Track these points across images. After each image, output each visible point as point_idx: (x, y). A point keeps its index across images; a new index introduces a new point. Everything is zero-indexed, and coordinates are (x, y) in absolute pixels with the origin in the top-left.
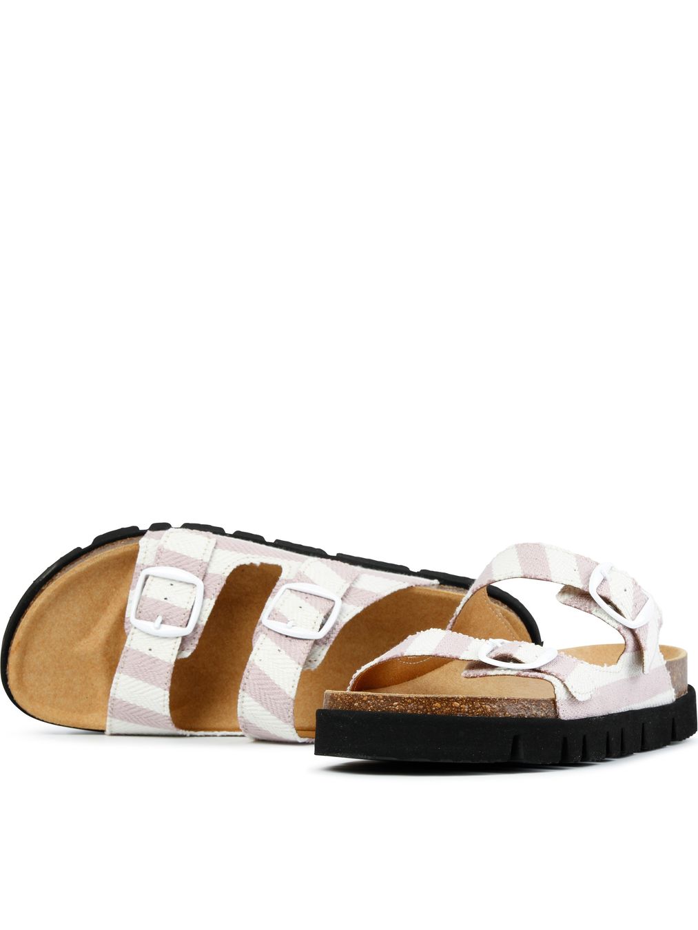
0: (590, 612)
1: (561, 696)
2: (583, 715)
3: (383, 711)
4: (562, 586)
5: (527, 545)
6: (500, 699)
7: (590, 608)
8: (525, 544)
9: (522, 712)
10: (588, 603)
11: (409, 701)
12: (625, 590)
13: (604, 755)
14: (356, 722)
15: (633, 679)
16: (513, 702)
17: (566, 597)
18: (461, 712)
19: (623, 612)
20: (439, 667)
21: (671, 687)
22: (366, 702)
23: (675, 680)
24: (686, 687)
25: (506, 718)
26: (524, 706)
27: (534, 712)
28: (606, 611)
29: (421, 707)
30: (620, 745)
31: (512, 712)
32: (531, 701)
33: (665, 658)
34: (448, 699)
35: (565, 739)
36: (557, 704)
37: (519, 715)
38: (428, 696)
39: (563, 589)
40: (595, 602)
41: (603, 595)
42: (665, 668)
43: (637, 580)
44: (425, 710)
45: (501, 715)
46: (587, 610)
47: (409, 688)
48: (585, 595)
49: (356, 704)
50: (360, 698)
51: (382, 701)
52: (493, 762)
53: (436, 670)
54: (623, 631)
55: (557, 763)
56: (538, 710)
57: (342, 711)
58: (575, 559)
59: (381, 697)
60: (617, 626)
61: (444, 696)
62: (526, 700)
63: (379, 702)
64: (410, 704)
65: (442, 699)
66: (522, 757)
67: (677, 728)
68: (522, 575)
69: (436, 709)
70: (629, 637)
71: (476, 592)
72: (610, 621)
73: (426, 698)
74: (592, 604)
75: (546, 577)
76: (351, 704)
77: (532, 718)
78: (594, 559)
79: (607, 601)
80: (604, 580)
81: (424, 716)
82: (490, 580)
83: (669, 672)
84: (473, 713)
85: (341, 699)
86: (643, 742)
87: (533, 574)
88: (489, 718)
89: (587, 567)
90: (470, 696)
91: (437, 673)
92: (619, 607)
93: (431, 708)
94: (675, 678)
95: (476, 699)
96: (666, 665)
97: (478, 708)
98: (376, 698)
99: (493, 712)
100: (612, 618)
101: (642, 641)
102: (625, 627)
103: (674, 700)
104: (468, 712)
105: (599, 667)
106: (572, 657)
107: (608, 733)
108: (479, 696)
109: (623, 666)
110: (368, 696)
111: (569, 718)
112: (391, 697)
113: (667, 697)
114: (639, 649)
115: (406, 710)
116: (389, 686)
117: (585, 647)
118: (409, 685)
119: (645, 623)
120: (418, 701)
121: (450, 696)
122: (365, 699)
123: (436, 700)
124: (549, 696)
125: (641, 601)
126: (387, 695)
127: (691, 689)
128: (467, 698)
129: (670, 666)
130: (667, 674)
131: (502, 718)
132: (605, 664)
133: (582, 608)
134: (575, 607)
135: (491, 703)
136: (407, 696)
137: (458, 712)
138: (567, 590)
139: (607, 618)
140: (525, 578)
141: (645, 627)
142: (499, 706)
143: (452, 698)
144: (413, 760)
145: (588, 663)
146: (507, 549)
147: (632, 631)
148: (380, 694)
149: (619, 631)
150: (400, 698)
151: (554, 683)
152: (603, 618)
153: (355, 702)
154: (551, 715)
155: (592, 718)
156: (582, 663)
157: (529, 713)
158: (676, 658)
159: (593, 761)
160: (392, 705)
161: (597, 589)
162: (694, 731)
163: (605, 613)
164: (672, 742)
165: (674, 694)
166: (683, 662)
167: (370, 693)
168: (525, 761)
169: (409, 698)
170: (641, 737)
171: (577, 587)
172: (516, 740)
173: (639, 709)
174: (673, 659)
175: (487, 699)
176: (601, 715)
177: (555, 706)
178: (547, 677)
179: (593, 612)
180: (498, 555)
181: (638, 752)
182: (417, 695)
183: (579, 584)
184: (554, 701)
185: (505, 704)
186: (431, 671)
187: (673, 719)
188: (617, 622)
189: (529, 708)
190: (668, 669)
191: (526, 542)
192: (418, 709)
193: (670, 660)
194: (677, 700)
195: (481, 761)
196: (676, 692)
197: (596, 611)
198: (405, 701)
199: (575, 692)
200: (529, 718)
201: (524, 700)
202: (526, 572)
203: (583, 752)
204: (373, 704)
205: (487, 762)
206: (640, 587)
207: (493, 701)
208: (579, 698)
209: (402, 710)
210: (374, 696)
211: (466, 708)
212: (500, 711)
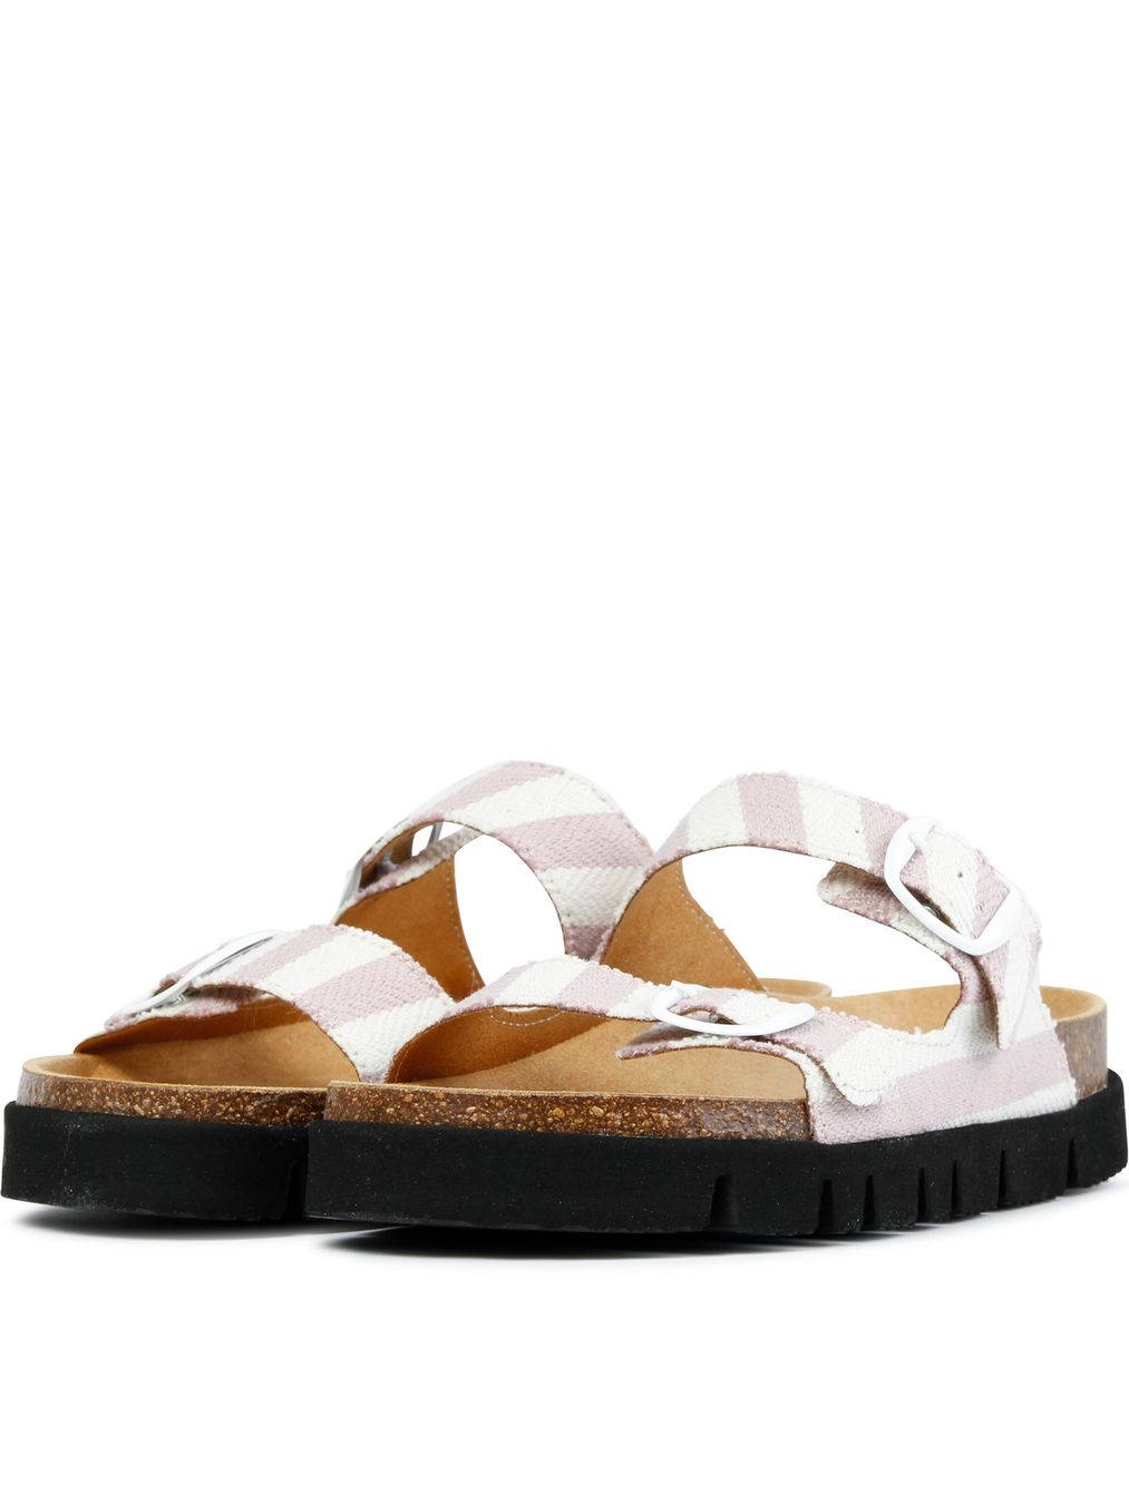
0: (886, 923)
1: (817, 1094)
2: (866, 1134)
3: (446, 1124)
4: (830, 865)
5: (763, 777)
6: (689, 1101)
7: (886, 912)
8: (755, 775)
9: (736, 1128)
10: (882, 904)
11: (500, 1103)
12: (961, 875)
13: (914, 1218)
14: (388, 1147)
15: (980, 1059)
16: (718, 1108)
17: (839, 890)
18: (606, 1127)
19: (954, 920)
20: (581, 1032)
21: (1068, 1074)
22: (409, 1105)
23: (1076, 1061)
24: (1104, 1076)
25: (701, 1140)
26: (741, 1115)
27: (762, 1127)
28: (922, 920)
29: (524, 1116)
30: (950, 1195)
31: (716, 1127)
32: (754, 1105)
33: (1053, 1017)
34: (581, 1101)
35: (827, 1184)
36: (811, 1111)
37: (729, 1133)
38: (539, 1093)
39: (830, 873)
40: (897, 901)
41: (912, 885)
42: (1055, 1037)
43: (986, 854)
44: (532, 1122)
45: (691, 1133)
46: (882, 918)
47: (514, 1076)
48: (876, 885)
49: (390, 1110)
50: (397, 1098)
51: (444, 1104)
52: (672, 1231)
53: (573, 1040)
54: (956, 960)
55: (812, 1232)
56: (770, 1124)
57: (361, 1125)
58: (858, 808)
59: (441, 1096)
60: (942, 949)
61: (572, 1093)
62: (745, 1102)
63: (436, 1106)
64: (500, 1109)
65: (567, 1100)
66: (736, 1223)
67: (1080, 1162)
68: (747, 841)
69: (555, 1121)
70: (969, 972)
71: (652, 875)
72: (926, 940)
73: (534, 1097)
74: (892, 905)
75: (795, 845)
76: (380, 1110)
77: (757, 1140)
78: (898, 806)
79: (922, 898)
80: (917, 853)
81: (529, 1135)
82: (680, 851)
83: (1063, 1045)
84: (632, 1129)
85: (360, 1099)
86: (1003, 1189)
87: (769, 838)
88: (665, 1140)
89: (882, 822)
90: (626, 1094)
91: (575, 1044)
92: (945, 909)
93: (544, 1118)
94: (1077, 1056)
95: (637, 1100)
96: (1058, 1029)
97: (642, 1120)
98: (432, 1097)
99: (674, 1128)
100: (932, 934)
101: (993, 981)
102: (959, 952)
103: (1075, 1101)
104: (621, 1127)
105: (904, 1034)
106: (848, 1015)
107: (922, 1172)
108: (646, 1094)
109: (956, 1034)
110: (415, 1093)
111: (836, 1141)
112: (461, 1096)
113: (1058, 1094)
114: (988, 997)
115: (492, 1123)
116: (473, 1071)
117: (898, 992)
118: (515, 1070)
119: (1003, 942)
120: (516, 1103)
121: (584, 1095)
122: (408, 1099)
123: (555, 1101)
124: (793, 1095)
125: (992, 896)
126: (453, 1090)
127: (1114, 1079)
128: (620, 1098)
129: (1064, 1031)
130: (1059, 1049)
131: (693, 1140)
132: (917, 1028)
133: (871, 914)
134: (856, 912)
135: (669, 1108)
136: (495, 1093)
137: (600, 1126)
138: (842, 873)
139: (921, 933)
140: (753, 845)
141: (1001, 952)
142: (687, 1116)
143: (589, 1098)
144: (505, 1227)
145: (880, 1027)
146: (720, 786)
147: (974, 960)
148: (439, 1090)
149: (947, 960)
150: (481, 1098)
151: (804, 1067)
152: (914, 934)
153: (387, 1107)
154: (798, 1134)
155: (886, 1139)
156: (869, 1026)
157: (750, 1130)
158: (1082, 1016)
159: (888, 1229)
160: (464, 1113)
161: (902, 873)
162: (1121, 1165)
163: (918, 922)
164: (1067, 1190)
165: (1074, 1090)
166: (1096, 1024)
167: (418, 1087)
168: (740, 1230)
169: (499, 1098)
170: (998, 1179)
171: (859, 867)
172: (721, 1185)
173: (994, 1121)
174: (1074, 1018)
175: (661, 1099)
176: (907, 1134)
177: (807, 1116)
178: (790, 1054)
179: (893, 922)
180: (702, 799)
181: (992, 1209)
182: (515, 1092)
183: (863, 862)
184: (804, 1105)
185: (699, 1110)
186: (562, 1041)
187: (1072, 1143)
188: (943, 941)
189: (750, 1120)
190: (1062, 1038)
191: (759, 771)
192: (517, 1121)
193: (1067, 1019)
194: (1080, 1102)
195: (649, 1230)
196: (1078, 1084)
197: (899, 920)
198: (490, 1105)
199: (845, 1085)
200: (750, 1140)
201: (741, 1102)
202: (756, 834)
203: (866, 1212)
204: (426, 1109)
205: (660, 1231)
206: (992, 868)
207: (675, 1105)
208: (855, 1098)
209: (483, 1123)
210: (426, 1094)
211: (617, 1118)
212: (688, 1125)
